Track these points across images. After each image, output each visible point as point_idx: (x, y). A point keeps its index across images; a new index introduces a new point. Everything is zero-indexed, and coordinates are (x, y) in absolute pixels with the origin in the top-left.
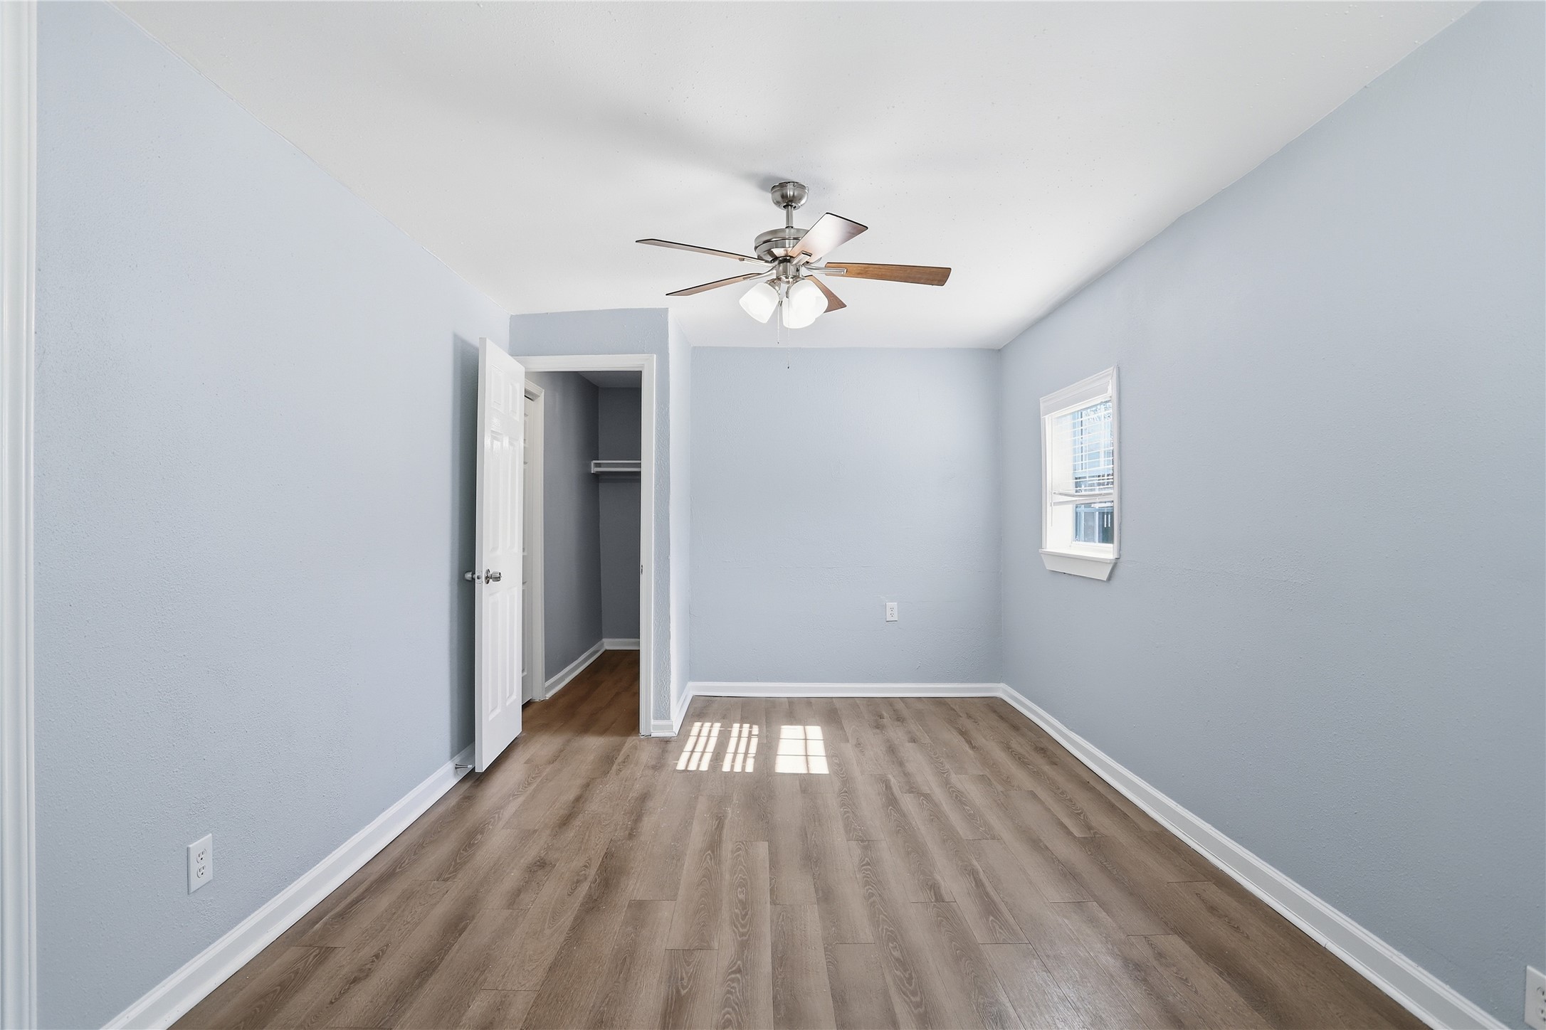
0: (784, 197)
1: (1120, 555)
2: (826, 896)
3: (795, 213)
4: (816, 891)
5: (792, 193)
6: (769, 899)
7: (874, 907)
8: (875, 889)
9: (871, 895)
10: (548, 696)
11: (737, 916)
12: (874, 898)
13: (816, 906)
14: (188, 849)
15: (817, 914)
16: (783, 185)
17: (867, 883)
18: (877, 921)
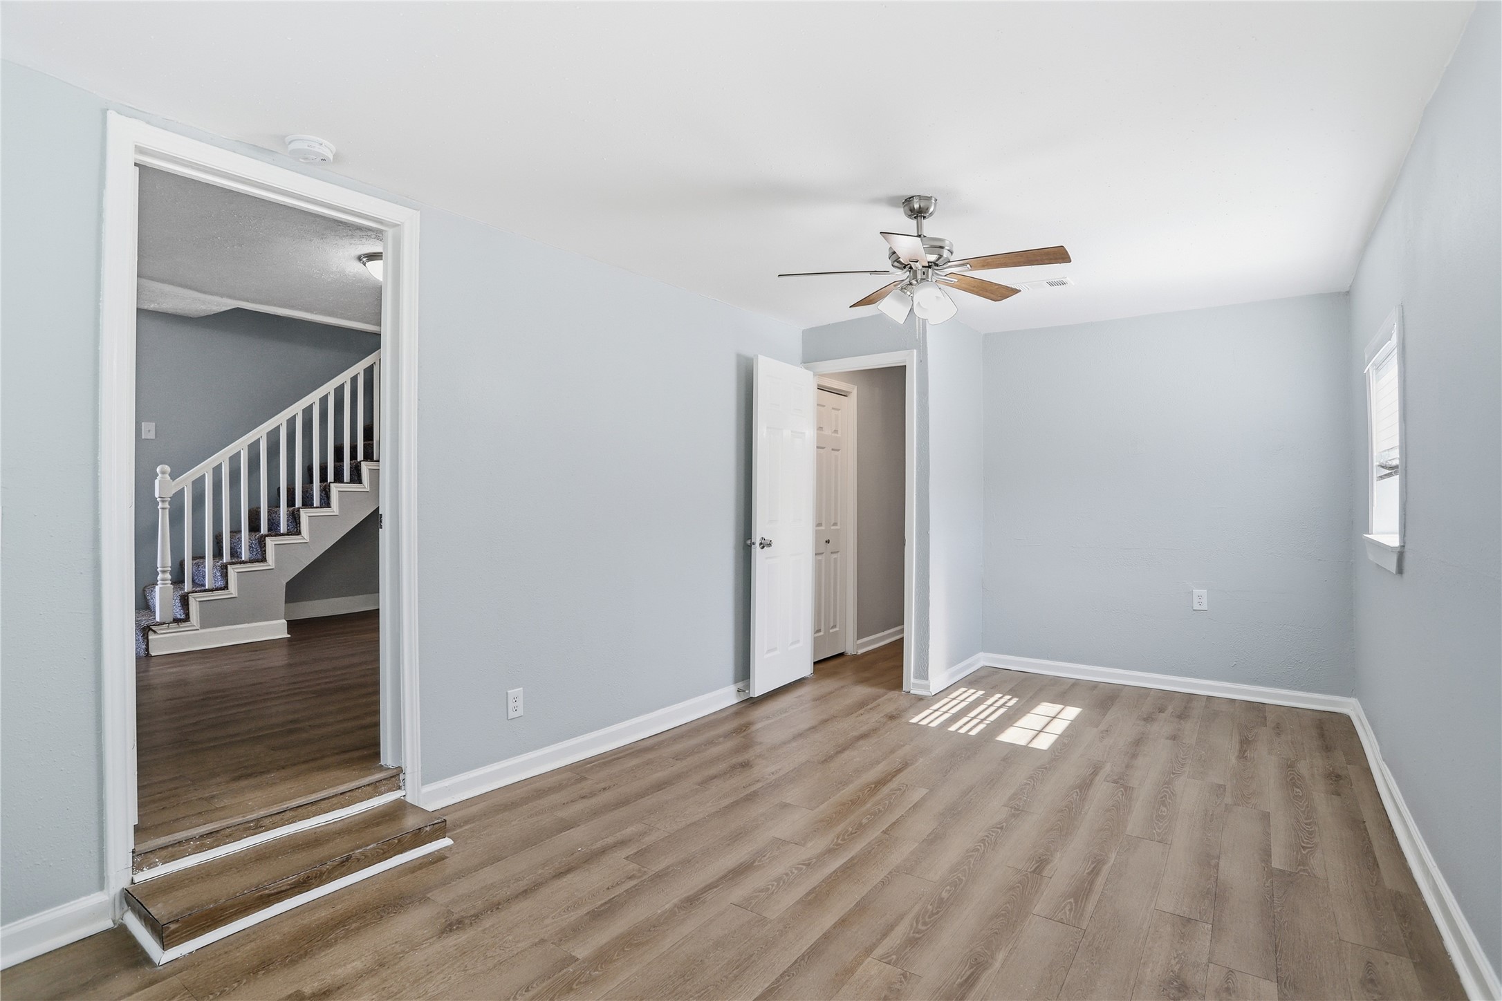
0: (912, 210)
1: (1404, 543)
2: (934, 840)
3: (925, 222)
4: (931, 834)
5: (918, 206)
7: (968, 859)
8: (985, 847)
9: (976, 850)
10: (860, 652)
11: (847, 831)
12: (976, 853)
13: (918, 844)
14: (507, 693)
15: (913, 848)
16: (909, 200)
17: (982, 841)
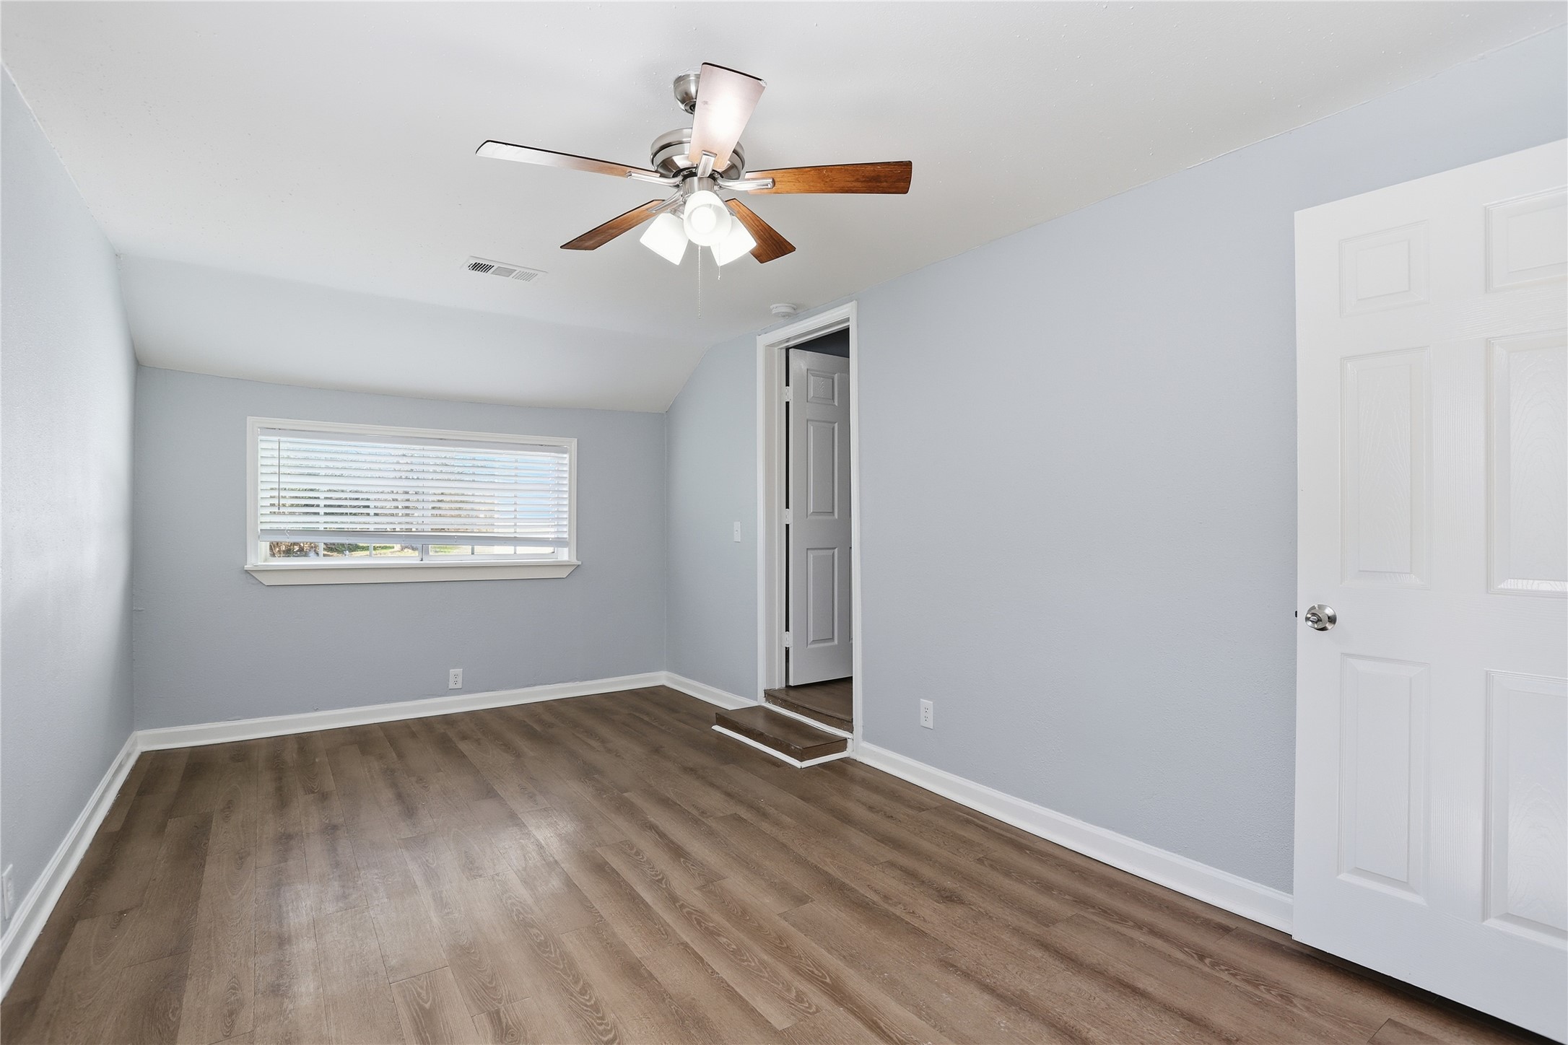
4: (651, 975)
6: (692, 945)
7: (574, 976)
8: (581, 1003)
9: (583, 992)
12: (578, 989)
13: (639, 956)
15: (631, 947)
17: (596, 1008)
18: (564, 960)
